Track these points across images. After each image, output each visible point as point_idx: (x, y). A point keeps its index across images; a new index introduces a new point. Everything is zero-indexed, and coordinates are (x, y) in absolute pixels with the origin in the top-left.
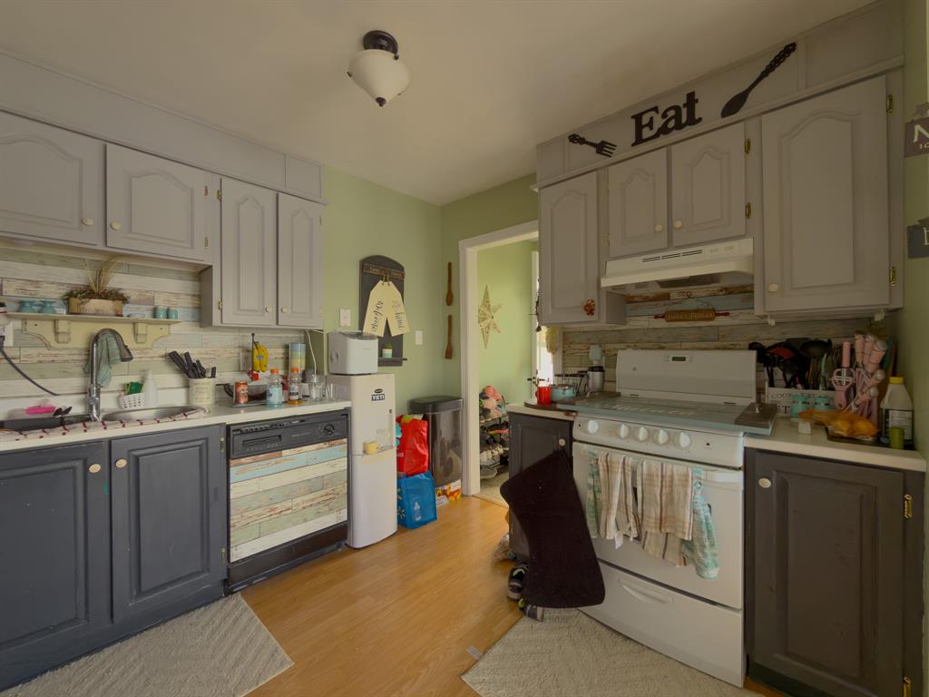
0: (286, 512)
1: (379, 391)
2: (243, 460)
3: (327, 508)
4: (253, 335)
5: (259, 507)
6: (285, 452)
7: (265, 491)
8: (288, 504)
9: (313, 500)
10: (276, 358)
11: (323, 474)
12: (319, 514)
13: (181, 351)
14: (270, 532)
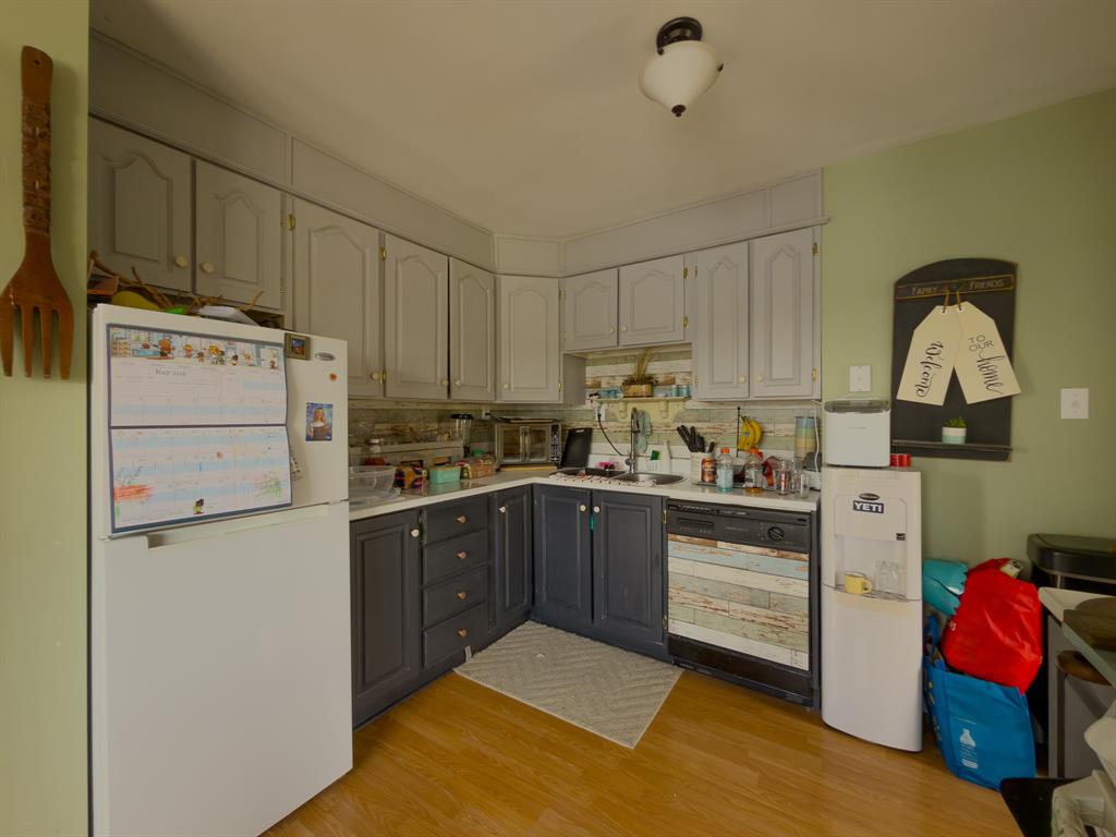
0: (723, 613)
1: (871, 497)
2: (679, 537)
3: (775, 636)
4: (739, 409)
5: (694, 592)
6: (721, 544)
7: (699, 578)
8: (725, 605)
9: (755, 615)
10: (786, 436)
11: (771, 590)
12: (763, 637)
13: (688, 425)
14: (705, 625)
